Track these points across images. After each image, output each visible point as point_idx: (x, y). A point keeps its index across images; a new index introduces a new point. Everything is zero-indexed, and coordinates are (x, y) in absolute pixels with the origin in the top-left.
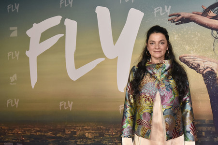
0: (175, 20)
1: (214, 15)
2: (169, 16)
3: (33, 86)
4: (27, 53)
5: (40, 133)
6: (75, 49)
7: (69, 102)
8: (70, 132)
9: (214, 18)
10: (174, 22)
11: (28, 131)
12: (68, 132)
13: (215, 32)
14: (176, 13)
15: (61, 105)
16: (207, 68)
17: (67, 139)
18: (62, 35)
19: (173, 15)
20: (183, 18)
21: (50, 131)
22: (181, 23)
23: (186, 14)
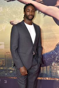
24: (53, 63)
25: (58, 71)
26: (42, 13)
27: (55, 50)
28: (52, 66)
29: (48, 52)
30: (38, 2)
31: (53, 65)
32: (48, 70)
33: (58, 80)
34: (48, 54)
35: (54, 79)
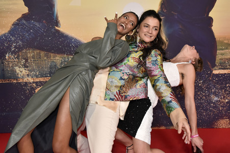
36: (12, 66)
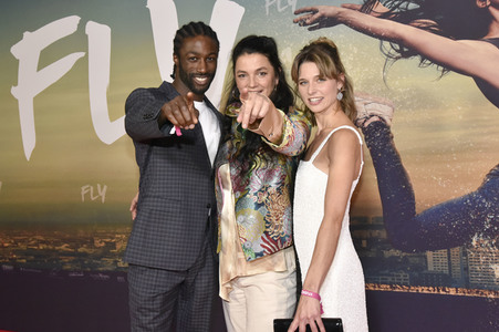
0: (308, 21)
1: (386, 10)
2: (296, 13)
3: (28, 156)
4: (14, 91)
5: (45, 246)
6: (108, 81)
7: (99, 185)
8: (103, 244)
9: (384, 16)
10: (305, 24)
11: (22, 241)
12: (99, 243)
13: (387, 44)
14: (309, 8)
15: (83, 193)
16: (372, 116)
17: (99, 258)
18: (82, 54)
19: (303, 12)
20: (323, 16)
21: (65, 241)
22: (320, 27)
23: (328, 9)
24: (474, 239)
25: (494, 266)
26: (436, 66)
27: (481, 190)
28: (472, 246)
29: (453, 197)
30: (418, 27)
31: (474, 243)
32: (456, 262)
33: (492, 296)
34: (455, 206)
35: (477, 292)
36: (486, 263)
